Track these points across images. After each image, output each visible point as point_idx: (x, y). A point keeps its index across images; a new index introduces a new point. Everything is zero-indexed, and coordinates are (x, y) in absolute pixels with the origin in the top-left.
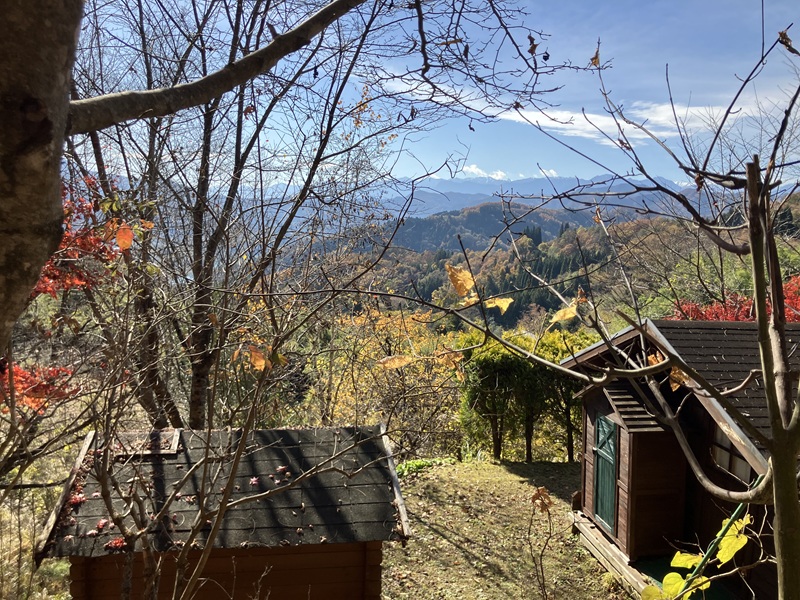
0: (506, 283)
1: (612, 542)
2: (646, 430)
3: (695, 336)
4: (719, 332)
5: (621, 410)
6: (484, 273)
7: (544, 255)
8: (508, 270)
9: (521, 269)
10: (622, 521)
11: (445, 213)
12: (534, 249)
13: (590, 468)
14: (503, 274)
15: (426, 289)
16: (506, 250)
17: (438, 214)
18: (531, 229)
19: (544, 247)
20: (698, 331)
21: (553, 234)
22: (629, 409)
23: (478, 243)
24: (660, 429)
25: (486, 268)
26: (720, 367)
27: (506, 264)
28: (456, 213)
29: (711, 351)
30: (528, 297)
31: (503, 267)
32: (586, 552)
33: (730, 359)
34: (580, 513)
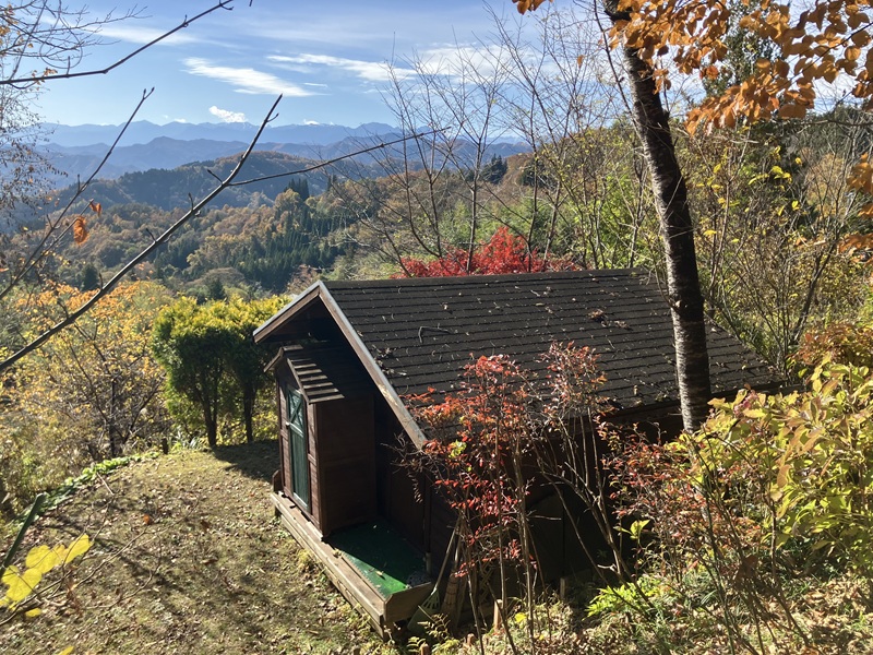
0: (273, 243)
1: (309, 520)
2: (328, 398)
3: (368, 297)
4: (393, 290)
5: (303, 380)
6: (247, 233)
7: (313, 211)
8: (274, 228)
9: (288, 228)
10: (315, 497)
11: (197, 164)
12: (301, 204)
13: (286, 444)
14: (269, 233)
15: (179, 254)
16: (270, 205)
17: (188, 165)
18: (296, 181)
19: (312, 202)
20: (371, 291)
21: (321, 187)
22: (312, 379)
23: (239, 198)
24: (340, 396)
25: (250, 226)
26: (386, 327)
27: (272, 222)
28: (210, 164)
29: (381, 311)
30: (298, 257)
31: (268, 225)
32: (287, 534)
33: (398, 318)
34: (281, 493)
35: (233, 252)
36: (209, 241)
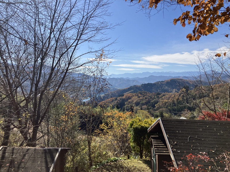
3: (174, 124)
4: (183, 122)
6: (171, 99)
9: (183, 99)
12: (187, 92)
14: (177, 100)
15: (153, 104)
16: (178, 92)
17: (157, 82)
18: (186, 86)
19: (190, 92)
21: (193, 88)
23: (170, 90)
26: (177, 135)
27: (178, 97)
29: (177, 129)
33: (182, 132)
35: (167, 104)
36: (161, 101)
